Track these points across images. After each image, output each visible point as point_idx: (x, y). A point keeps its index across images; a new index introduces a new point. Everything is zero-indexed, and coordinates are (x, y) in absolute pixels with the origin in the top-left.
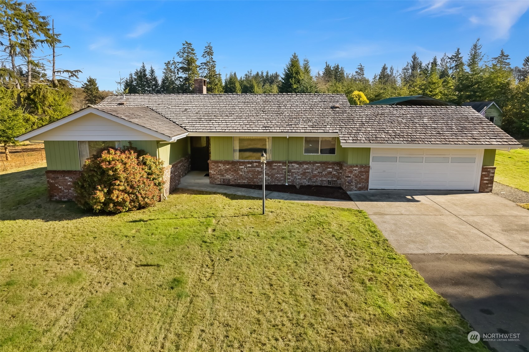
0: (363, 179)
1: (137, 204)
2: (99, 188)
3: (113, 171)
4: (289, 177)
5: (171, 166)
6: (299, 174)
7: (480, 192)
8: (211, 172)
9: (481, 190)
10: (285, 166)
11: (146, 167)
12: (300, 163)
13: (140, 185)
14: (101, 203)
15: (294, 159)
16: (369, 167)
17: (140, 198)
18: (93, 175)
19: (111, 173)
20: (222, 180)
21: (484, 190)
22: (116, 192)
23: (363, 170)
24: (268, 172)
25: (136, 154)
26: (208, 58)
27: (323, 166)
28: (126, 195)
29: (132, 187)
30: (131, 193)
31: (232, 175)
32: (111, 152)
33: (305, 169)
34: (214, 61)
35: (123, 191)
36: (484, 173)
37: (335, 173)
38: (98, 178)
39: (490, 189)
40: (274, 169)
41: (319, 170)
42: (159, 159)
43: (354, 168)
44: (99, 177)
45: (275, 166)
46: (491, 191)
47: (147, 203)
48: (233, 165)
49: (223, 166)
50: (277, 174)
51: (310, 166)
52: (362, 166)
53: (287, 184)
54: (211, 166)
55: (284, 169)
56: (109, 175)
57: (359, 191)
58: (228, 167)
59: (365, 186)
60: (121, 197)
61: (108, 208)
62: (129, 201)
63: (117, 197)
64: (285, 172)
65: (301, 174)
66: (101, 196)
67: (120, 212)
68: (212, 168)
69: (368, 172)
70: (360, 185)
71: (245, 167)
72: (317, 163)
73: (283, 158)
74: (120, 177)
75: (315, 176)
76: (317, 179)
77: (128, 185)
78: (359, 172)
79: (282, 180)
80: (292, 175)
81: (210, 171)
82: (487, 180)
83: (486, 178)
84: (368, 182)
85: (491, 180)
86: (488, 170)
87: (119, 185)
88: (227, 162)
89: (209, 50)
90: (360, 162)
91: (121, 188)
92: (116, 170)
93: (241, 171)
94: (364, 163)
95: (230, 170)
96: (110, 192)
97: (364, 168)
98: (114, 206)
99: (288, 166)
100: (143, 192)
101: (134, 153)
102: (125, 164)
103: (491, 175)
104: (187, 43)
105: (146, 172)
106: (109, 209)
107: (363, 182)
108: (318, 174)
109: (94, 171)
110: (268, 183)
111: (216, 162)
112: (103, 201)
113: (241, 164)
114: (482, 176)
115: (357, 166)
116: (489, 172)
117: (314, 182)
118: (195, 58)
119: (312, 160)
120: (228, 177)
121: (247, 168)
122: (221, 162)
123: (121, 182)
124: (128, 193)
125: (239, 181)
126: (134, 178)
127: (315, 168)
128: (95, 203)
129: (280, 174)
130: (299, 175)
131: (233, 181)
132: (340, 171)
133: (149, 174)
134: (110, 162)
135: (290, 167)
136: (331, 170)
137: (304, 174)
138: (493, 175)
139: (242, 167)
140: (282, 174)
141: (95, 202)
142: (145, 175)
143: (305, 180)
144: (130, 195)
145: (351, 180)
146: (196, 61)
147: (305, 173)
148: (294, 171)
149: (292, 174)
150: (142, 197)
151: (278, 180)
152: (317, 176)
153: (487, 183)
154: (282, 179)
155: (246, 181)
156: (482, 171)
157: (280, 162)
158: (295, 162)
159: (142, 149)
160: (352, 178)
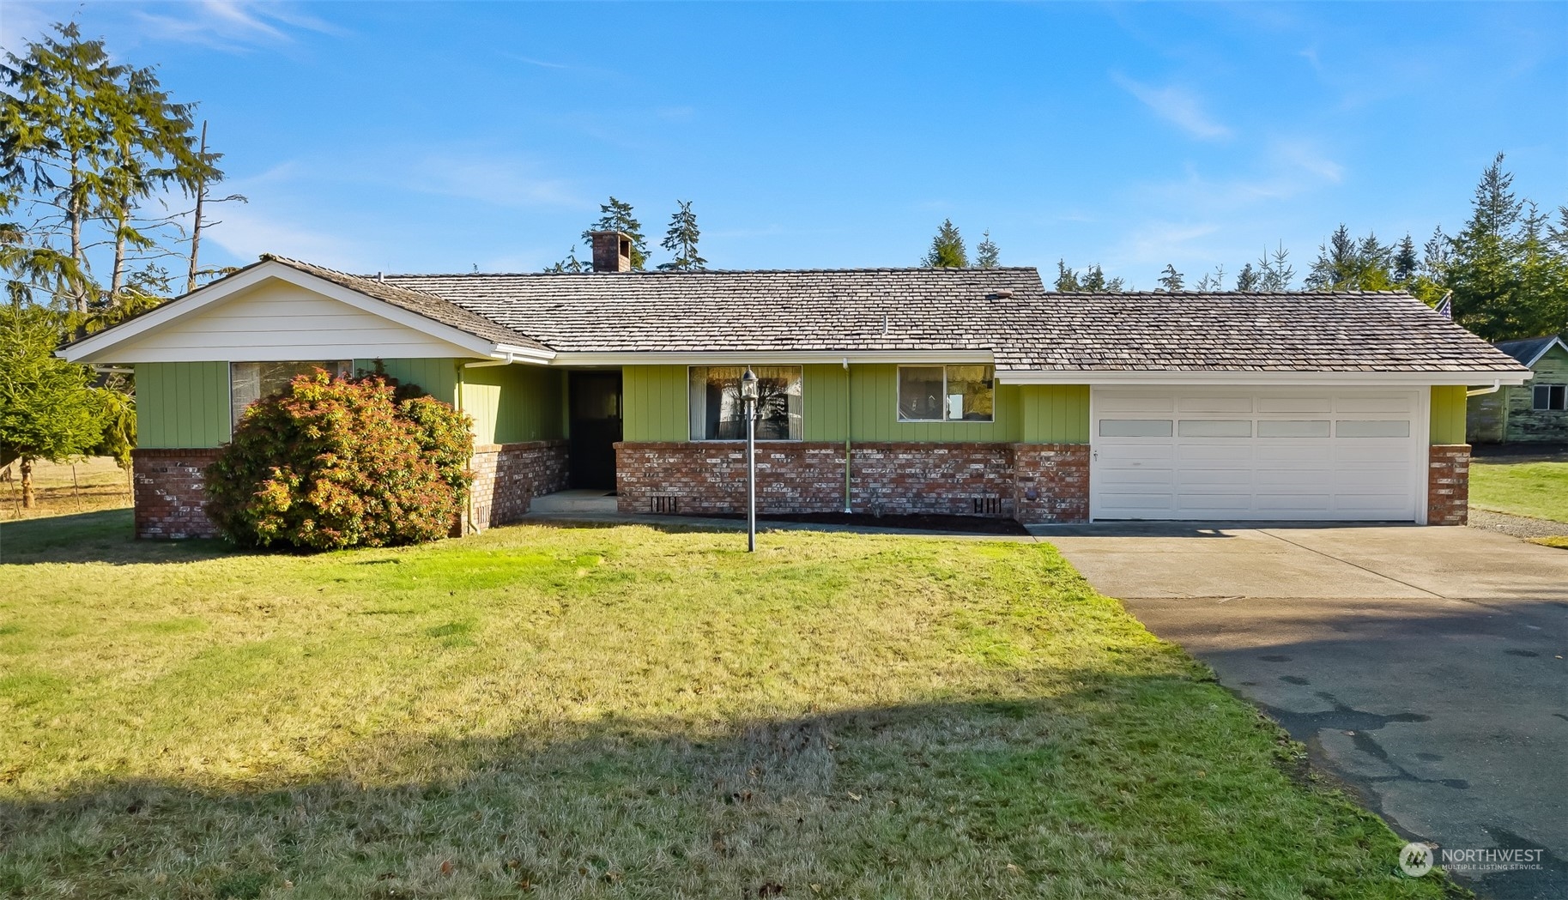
0: (1069, 485)
1: (385, 528)
2: (278, 472)
3: (320, 429)
4: (855, 490)
5: (499, 447)
6: (885, 480)
7: (1430, 523)
8: (623, 475)
9: (1433, 519)
10: (844, 456)
11: (420, 428)
12: (888, 448)
13: (396, 471)
14: (279, 514)
15: (869, 436)
16: (1088, 449)
17: (395, 508)
18: (263, 441)
19: (314, 432)
20: (655, 500)
21: (1442, 518)
22: (324, 486)
23: (1069, 457)
24: (794, 476)
25: (392, 390)
26: (681, 250)
27: (956, 456)
28: (354, 498)
29: (374, 475)
30: (370, 493)
31: (686, 484)
32: (319, 377)
33: (902, 466)
34: (700, 260)
35: (346, 484)
36: (1436, 465)
37: (992, 476)
38: (276, 448)
39: (1461, 513)
40: (810, 466)
41: (944, 469)
42: (461, 411)
43: (1043, 454)
44: (281, 446)
45: (814, 456)
46: (1464, 520)
47: (414, 527)
48: (686, 456)
49: (659, 458)
50: (820, 481)
51: (918, 456)
52: (1066, 448)
53: (848, 511)
54: (623, 457)
55: (840, 465)
56: (310, 440)
57: (1063, 522)
58: (671, 460)
59: (1078, 507)
60: (338, 500)
61: (297, 533)
62: (361, 514)
63: (328, 499)
64: (844, 475)
65: (892, 481)
66: (279, 494)
67: (335, 547)
68: (625, 465)
69: (1086, 464)
70: (1063, 506)
71: (723, 462)
72: (937, 446)
73: (838, 434)
74: (339, 444)
75: (933, 486)
76: (939, 494)
77: (361, 470)
78: (1059, 464)
79: (834, 500)
80: (864, 485)
81: (618, 475)
82: (1448, 486)
83: (1445, 481)
84: (1087, 495)
85: (1460, 486)
86: (1449, 455)
87: (335, 465)
88: (673, 448)
89: (683, 224)
90: (1061, 433)
91: (341, 475)
92: (330, 423)
93: (712, 473)
94: (1072, 438)
95: (679, 471)
96: (307, 487)
97: (1073, 453)
98: (318, 526)
99: (853, 456)
100: (405, 495)
101: (386, 385)
102: (358, 410)
103: (1459, 470)
104: (615, 203)
105: (420, 443)
106: (302, 535)
107: (1073, 496)
108: (943, 480)
109: (269, 429)
110: (794, 508)
111: (638, 447)
112: (285, 507)
113: (713, 452)
114: (1433, 473)
115: (1050, 447)
116: (1452, 460)
117: (932, 505)
118: (640, 249)
119: (922, 438)
120: (672, 490)
121: (728, 463)
122: (651, 446)
123: (340, 458)
124: (361, 492)
125: (705, 504)
126: (382, 452)
127: (931, 461)
128: (262, 515)
129: (828, 481)
130: (884, 486)
131: (687, 504)
132: (1009, 471)
133: (426, 448)
134: (313, 406)
135: (858, 461)
136: (980, 466)
137: (900, 480)
138: (1463, 470)
139: (714, 461)
140: (835, 480)
141: (262, 513)
142: (415, 451)
143: (904, 500)
144: (367, 498)
145: (1035, 489)
146: (644, 258)
147: (903, 476)
148: (870, 471)
149: (863, 482)
150: (400, 504)
151: (822, 500)
152: (940, 486)
153: (1448, 497)
154: (835, 495)
155: (726, 505)
156: (1432, 460)
157: (825, 446)
158: (873, 445)
159: (414, 383)
160: (1040, 482)
